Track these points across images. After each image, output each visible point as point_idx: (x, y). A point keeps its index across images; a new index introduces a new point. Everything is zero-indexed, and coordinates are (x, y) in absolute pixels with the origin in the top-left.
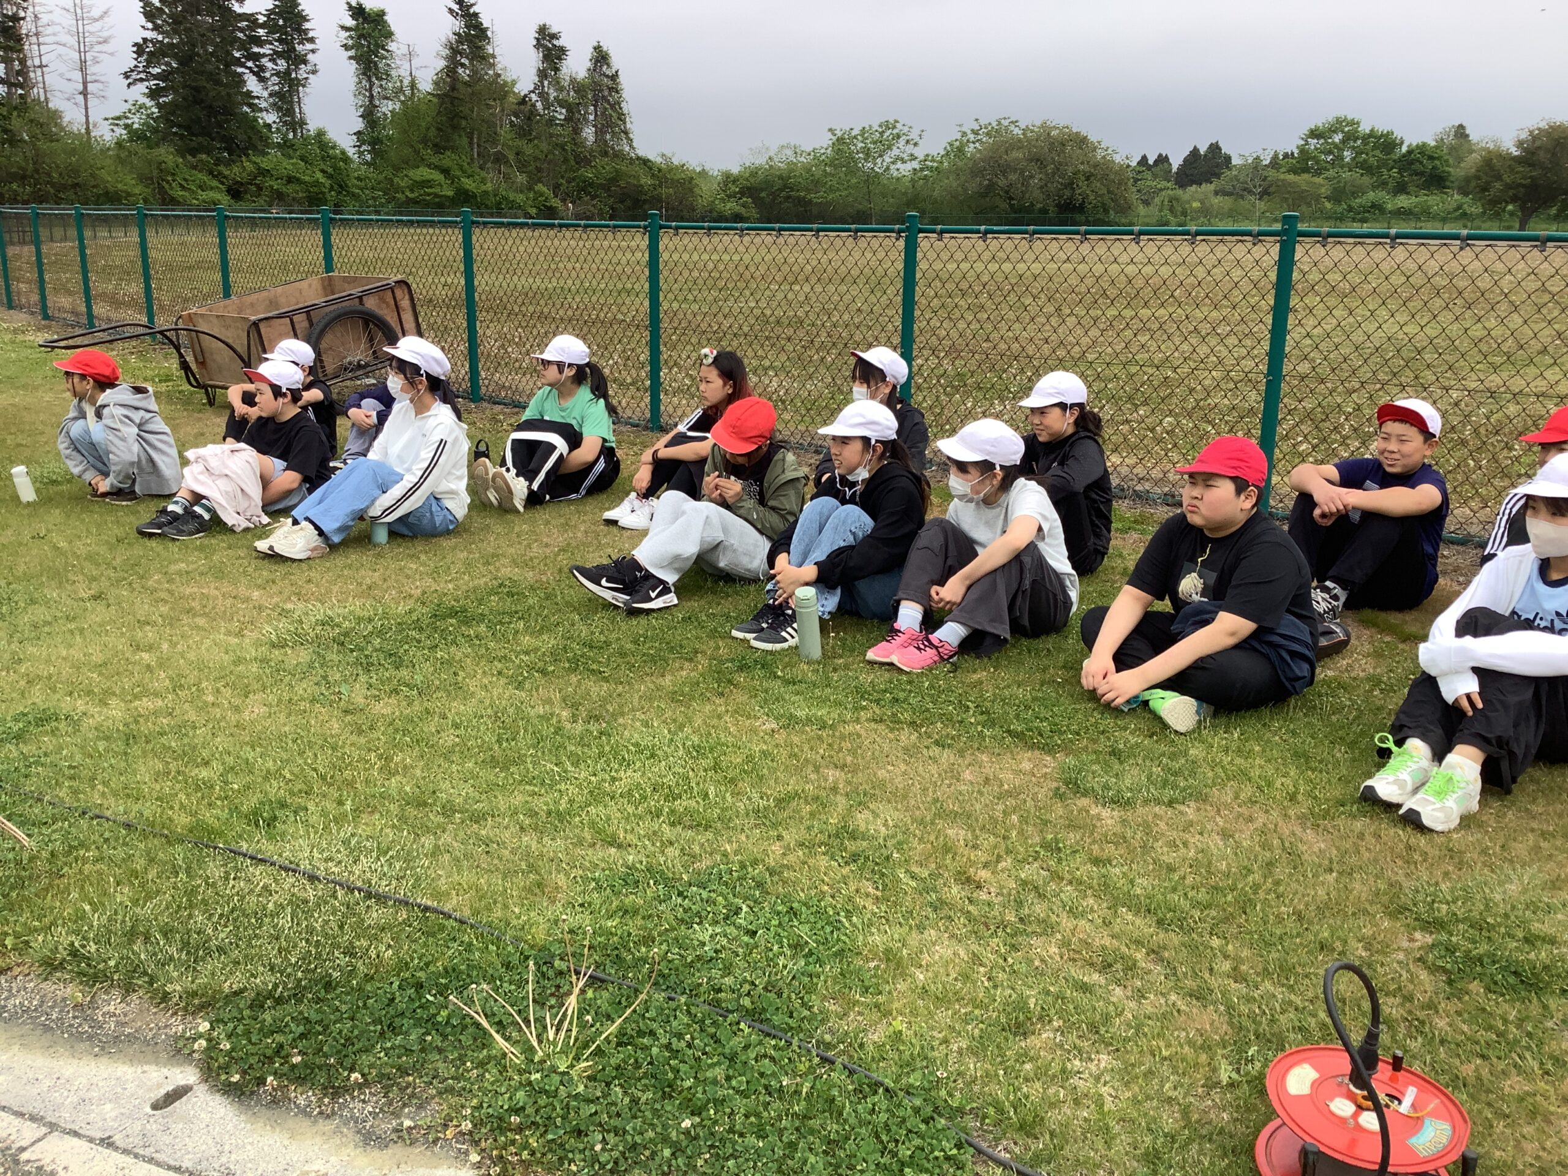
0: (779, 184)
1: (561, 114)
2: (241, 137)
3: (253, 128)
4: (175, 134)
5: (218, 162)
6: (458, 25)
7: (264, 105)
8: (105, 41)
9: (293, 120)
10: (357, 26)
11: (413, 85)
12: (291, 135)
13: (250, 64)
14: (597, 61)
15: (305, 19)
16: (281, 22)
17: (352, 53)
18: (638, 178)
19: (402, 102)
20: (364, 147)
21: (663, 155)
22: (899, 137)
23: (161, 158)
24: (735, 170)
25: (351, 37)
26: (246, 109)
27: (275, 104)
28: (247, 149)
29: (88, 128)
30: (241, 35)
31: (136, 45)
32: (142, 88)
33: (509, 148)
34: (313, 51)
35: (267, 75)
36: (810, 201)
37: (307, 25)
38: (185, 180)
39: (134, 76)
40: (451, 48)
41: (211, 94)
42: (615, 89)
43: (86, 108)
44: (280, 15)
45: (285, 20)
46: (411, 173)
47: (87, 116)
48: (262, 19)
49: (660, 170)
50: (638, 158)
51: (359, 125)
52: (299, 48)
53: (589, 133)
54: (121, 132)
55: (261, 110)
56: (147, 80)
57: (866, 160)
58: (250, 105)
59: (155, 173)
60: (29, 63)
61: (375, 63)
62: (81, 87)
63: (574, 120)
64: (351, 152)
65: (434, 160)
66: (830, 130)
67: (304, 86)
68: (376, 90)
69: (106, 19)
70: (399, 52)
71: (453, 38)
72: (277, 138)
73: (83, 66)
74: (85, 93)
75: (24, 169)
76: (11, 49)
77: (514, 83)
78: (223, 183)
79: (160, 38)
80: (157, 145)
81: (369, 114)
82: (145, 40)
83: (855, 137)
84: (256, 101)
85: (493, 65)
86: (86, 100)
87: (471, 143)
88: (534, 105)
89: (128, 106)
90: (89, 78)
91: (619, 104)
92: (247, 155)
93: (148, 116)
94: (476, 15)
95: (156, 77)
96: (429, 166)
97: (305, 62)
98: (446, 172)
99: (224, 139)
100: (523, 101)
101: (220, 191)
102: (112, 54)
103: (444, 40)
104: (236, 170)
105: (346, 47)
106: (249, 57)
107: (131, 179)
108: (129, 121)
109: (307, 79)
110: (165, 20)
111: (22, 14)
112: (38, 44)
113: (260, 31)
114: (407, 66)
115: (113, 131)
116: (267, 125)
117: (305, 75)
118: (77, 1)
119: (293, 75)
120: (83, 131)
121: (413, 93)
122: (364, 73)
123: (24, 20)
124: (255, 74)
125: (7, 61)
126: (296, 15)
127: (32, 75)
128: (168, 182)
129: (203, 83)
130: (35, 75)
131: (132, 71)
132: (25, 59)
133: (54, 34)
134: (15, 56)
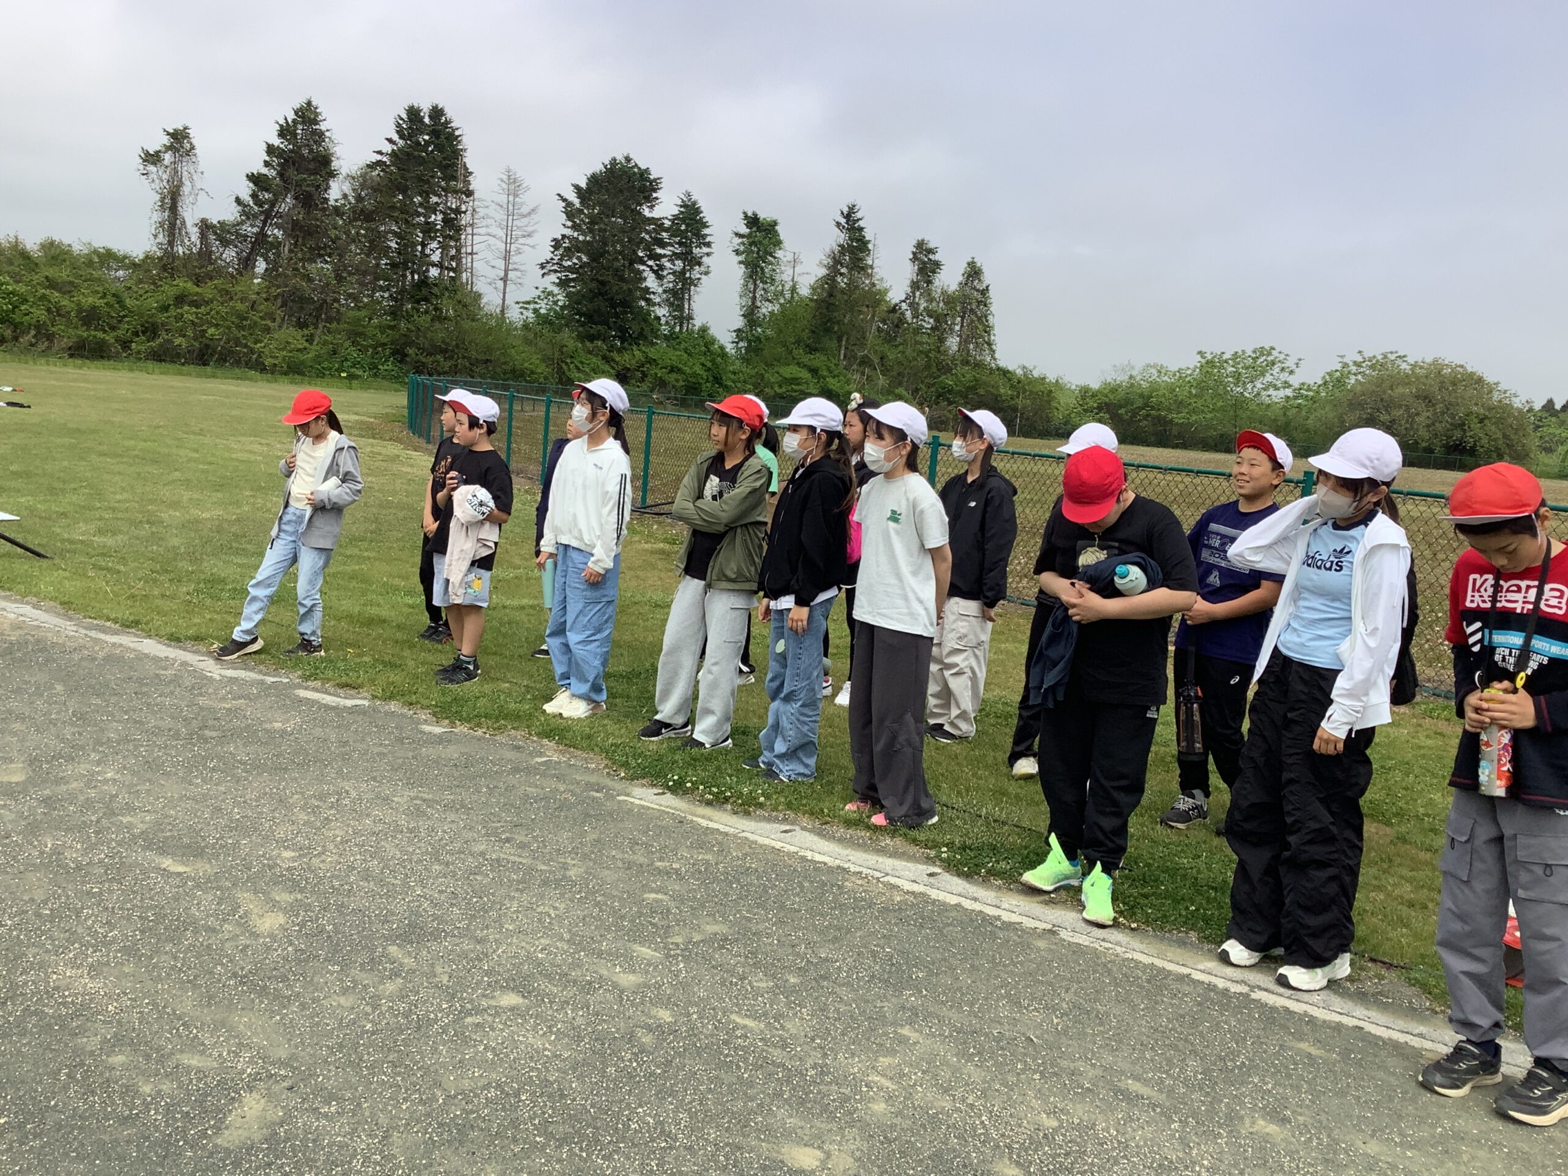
0: (1139, 403)
1: (929, 323)
2: (634, 329)
3: (645, 321)
4: (577, 321)
5: (612, 348)
6: (842, 237)
7: (658, 300)
8: (529, 235)
9: (682, 316)
10: (751, 233)
11: (793, 290)
12: (678, 329)
13: (650, 263)
14: (969, 276)
15: (705, 225)
16: (683, 227)
17: (741, 258)
18: (998, 387)
19: (781, 305)
20: (741, 344)
21: (1024, 367)
22: (1273, 363)
23: (563, 342)
24: (1095, 385)
25: (743, 243)
26: (643, 303)
27: (668, 300)
28: (638, 339)
29: (503, 311)
30: (647, 237)
31: (554, 240)
32: (553, 278)
33: (876, 352)
34: (708, 254)
35: (665, 273)
36: (1171, 421)
37: (706, 231)
38: (582, 363)
39: (549, 267)
40: (834, 258)
41: (615, 288)
42: (984, 302)
43: (504, 293)
44: (683, 220)
45: (687, 225)
46: (781, 371)
47: (504, 300)
48: (667, 223)
49: (1019, 382)
50: (998, 369)
51: (739, 323)
52: (696, 251)
53: (953, 343)
54: (530, 315)
55: (654, 304)
56: (560, 272)
57: (1236, 385)
58: (647, 300)
59: (557, 354)
60: (463, 250)
61: (762, 269)
62: (502, 274)
63: (940, 330)
64: (730, 348)
65: (806, 359)
66: (1200, 353)
67: (696, 286)
68: (759, 293)
69: (533, 216)
70: (785, 259)
71: (837, 249)
72: (665, 330)
73: (507, 256)
74: (505, 279)
75: (447, 344)
76: (451, 238)
77: (886, 291)
78: (613, 368)
79: (576, 234)
80: (561, 330)
81: (750, 314)
82: (564, 236)
83: (1226, 361)
84: (652, 296)
85: (870, 276)
86: (505, 286)
87: (840, 346)
88: (903, 314)
89: (538, 293)
90: (511, 267)
91: (986, 317)
92: (638, 345)
93: (555, 302)
94: (861, 229)
95: (569, 269)
96: (798, 364)
97: (700, 264)
98: (814, 371)
99: (619, 329)
100: (894, 309)
102: (533, 247)
103: (828, 250)
104: (627, 357)
105: (737, 252)
106: (650, 257)
107: (535, 359)
108: (538, 306)
109: (699, 279)
110: (582, 220)
111: (463, 208)
112: (473, 235)
113: (665, 234)
114: (790, 272)
115: (522, 313)
116: (658, 318)
117: (698, 276)
118: (511, 198)
119: (688, 275)
120: (498, 311)
121: (792, 297)
122: (751, 277)
123: (465, 212)
124: (655, 272)
125: (444, 247)
126: (697, 222)
127: (464, 260)
128: (566, 364)
129: (610, 278)
130: (466, 261)
131: (548, 262)
132: (461, 246)
133: (487, 226)
134: (452, 243)
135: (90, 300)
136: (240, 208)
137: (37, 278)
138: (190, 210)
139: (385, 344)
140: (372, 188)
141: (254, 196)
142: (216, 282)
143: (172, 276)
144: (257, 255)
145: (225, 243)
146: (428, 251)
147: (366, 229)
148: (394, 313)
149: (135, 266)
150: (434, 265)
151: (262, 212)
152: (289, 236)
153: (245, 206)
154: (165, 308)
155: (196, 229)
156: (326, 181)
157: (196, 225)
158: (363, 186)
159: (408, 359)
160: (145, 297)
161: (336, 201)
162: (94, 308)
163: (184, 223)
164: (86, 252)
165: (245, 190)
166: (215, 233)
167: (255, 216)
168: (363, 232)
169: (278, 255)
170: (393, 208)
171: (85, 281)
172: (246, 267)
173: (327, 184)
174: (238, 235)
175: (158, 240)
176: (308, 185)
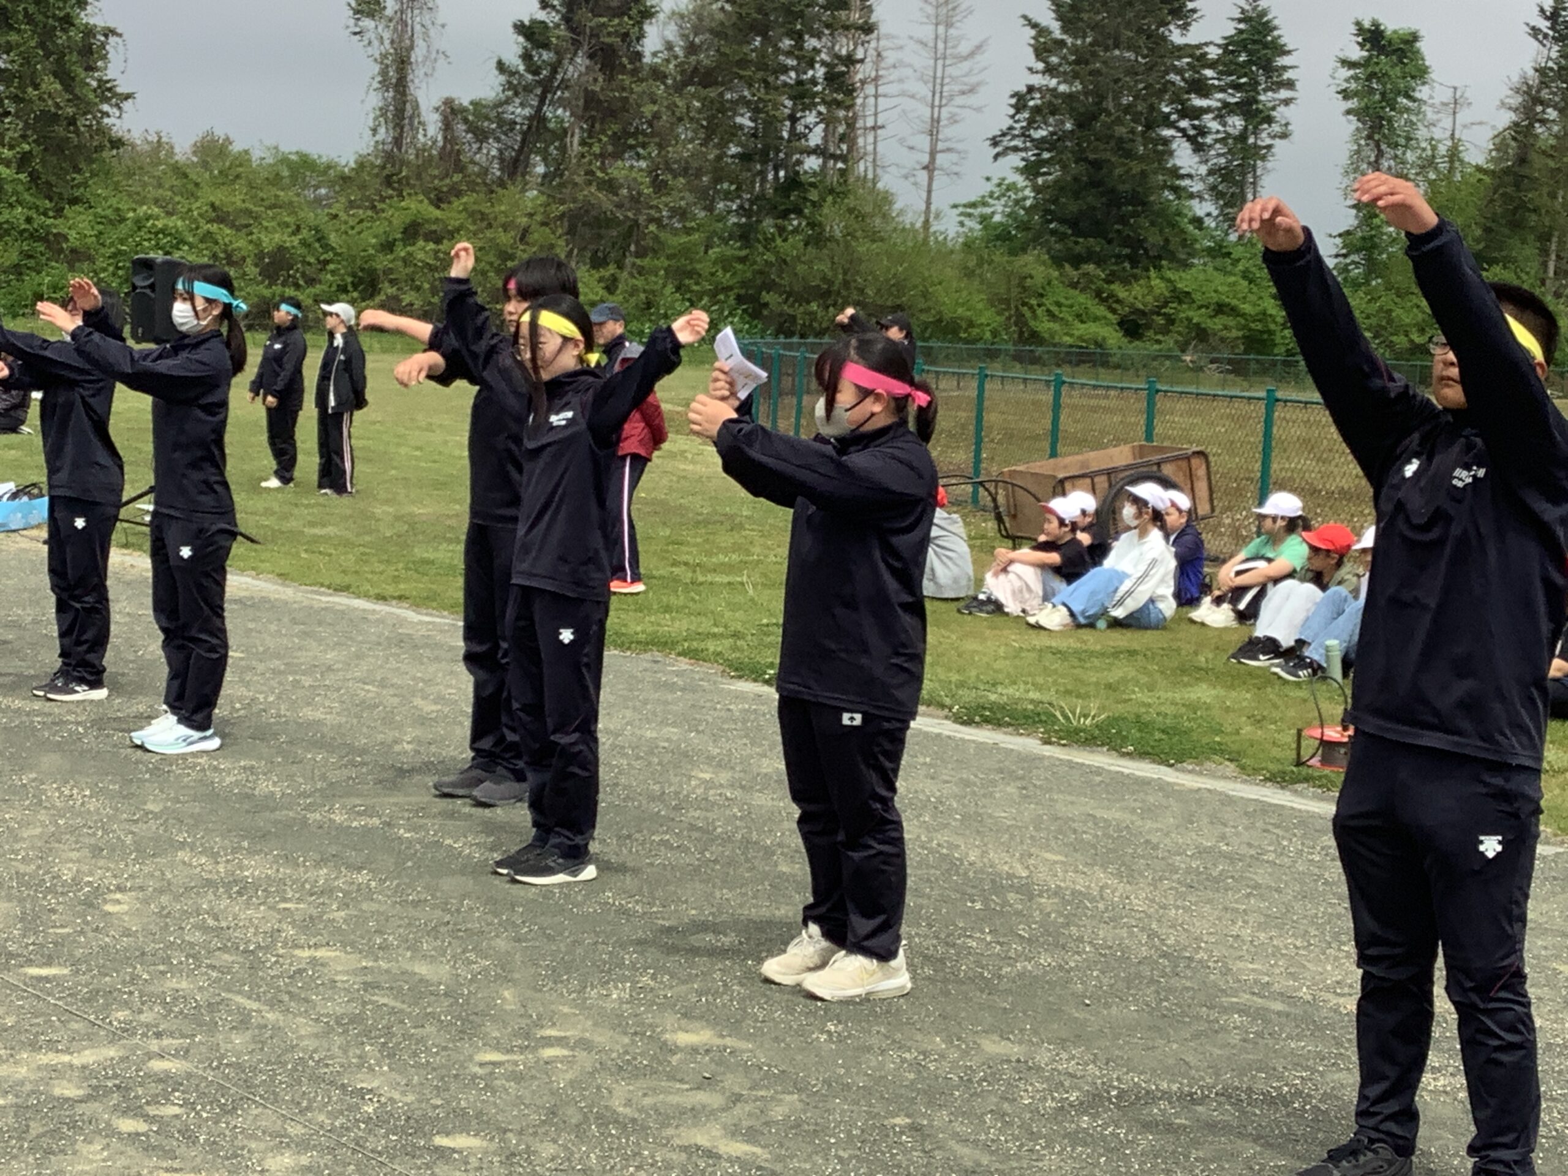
2: (1154, 239)
3: (1174, 224)
4: (1053, 232)
5: (1113, 277)
6: (1543, 55)
7: (1196, 187)
8: (972, 90)
10: (1368, 58)
11: (1454, 154)
13: (1184, 124)
15: (1282, 51)
16: (1242, 57)
17: (1353, 103)
19: (1431, 183)
20: (1352, 258)
23: (1026, 271)
25: (1356, 78)
26: (1168, 197)
27: (1215, 187)
28: (1160, 257)
29: (926, 222)
30: (1177, 80)
31: (1015, 95)
32: (1015, 160)
34: (1287, 102)
35: (1209, 140)
37: (1283, 61)
38: (1059, 304)
39: (1006, 142)
40: (1529, 92)
41: (1118, 171)
43: (929, 192)
44: (1243, 45)
45: (1250, 53)
47: (928, 203)
48: (1213, 52)
51: (1349, 220)
52: (1267, 97)
54: (973, 224)
55: (1192, 196)
56: (1025, 149)
58: (1176, 189)
59: (1015, 292)
60: (860, 124)
61: (1390, 121)
62: (925, 159)
67: (1265, 159)
68: (1387, 164)
69: (978, 58)
70: (1434, 101)
71: (1533, 78)
72: (1209, 239)
73: (934, 128)
74: (929, 168)
75: (831, 283)
76: (839, 104)
78: (1114, 311)
79: (1053, 84)
80: (1024, 250)
82: (1031, 89)
84: (1186, 182)
86: (931, 179)
89: (989, 187)
90: (940, 146)
92: (1158, 268)
93: (1017, 202)
95: (1040, 144)
97: (1269, 120)
99: (1126, 242)
101: (1109, 324)
102: (979, 110)
103: (1516, 79)
104: (1137, 290)
105: (1346, 94)
106: (1184, 114)
107: (979, 301)
108: (988, 210)
109: (1269, 147)
110: (1064, 58)
111: (860, 55)
112: (876, 96)
113: (1209, 73)
114: (1447, 123)
115: (962, 224)
116: (1198, 222)
117: (1268, 141)
118: (941, 29)
119: (1251, 140)
120: (919, 225)
121: (1451, 170)
122: (1369, 137)
123: (862, 61)
124: (1191, 139)
125: (828, 121)
126: (1266, 46)
127: (861, 141)
128: (1031, 308)
129: (1107, 155)
130: (864, 142)
131: (1004, 135)
132: (855, 118)
133: (901, 81)
134: (842, 113)
135: (277, 237)
136: (502, 79)
137: (198, 207)
138: (424, 85)
139: (730, 288)
140: (712, 31)
141: (526, 57)
142: (465, 199)
143: (401, 195)
144: (531, 152)
145: (482, 136)
146: (800, 128)
147: (702, 100)
148: (745, 235)
149: (345, 179)
150: (811, 152)
151: (539, 82)
152: (580, 118)
153: (512, 74)
154: (388, 247)
155: (436, 117)
156: (640, 24)
157: (437, 109)
158: (697, 31)
159: (765, 312)
160: (357, 229)
161: (655, 54)
162: (281, 249)
163: (416, 107)
164: (271, 161)
165: (512, 49)
166: (466, 121)
167: (528, 89)
168: (697, 104)
169: (563, 149)
170: (743, 63)
171: (270, 208)
172: (512, 175)
173: (641, 29)
174: (500, 121)
175: (378, 137)
176: (609, 34)
